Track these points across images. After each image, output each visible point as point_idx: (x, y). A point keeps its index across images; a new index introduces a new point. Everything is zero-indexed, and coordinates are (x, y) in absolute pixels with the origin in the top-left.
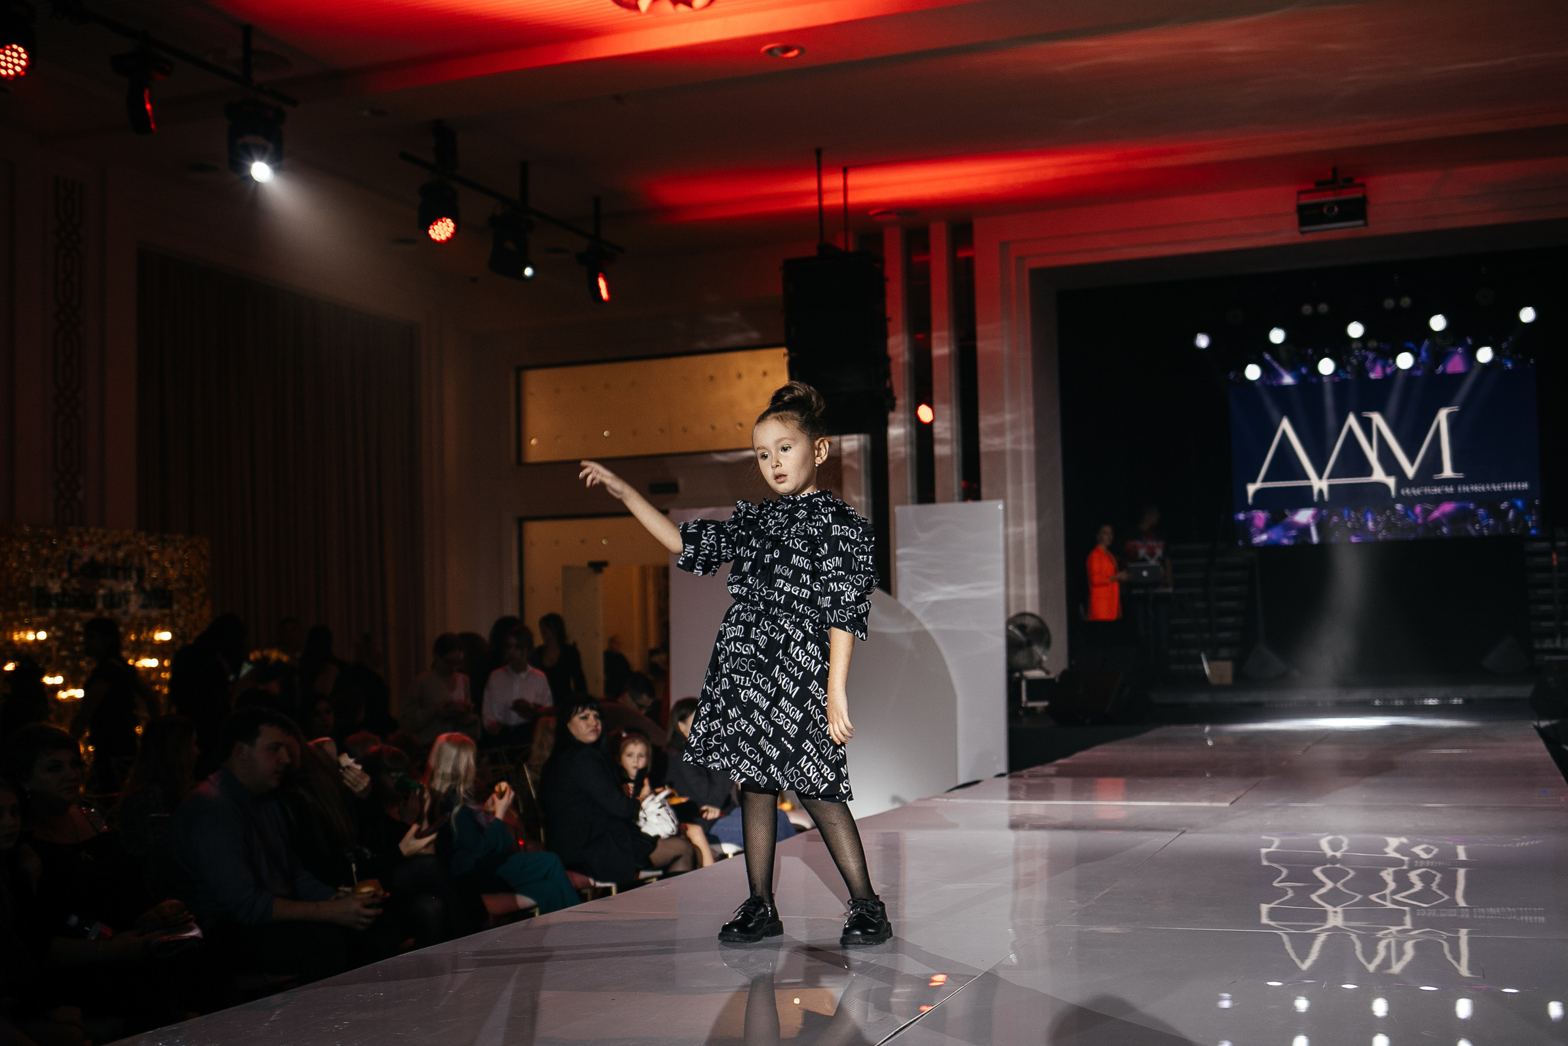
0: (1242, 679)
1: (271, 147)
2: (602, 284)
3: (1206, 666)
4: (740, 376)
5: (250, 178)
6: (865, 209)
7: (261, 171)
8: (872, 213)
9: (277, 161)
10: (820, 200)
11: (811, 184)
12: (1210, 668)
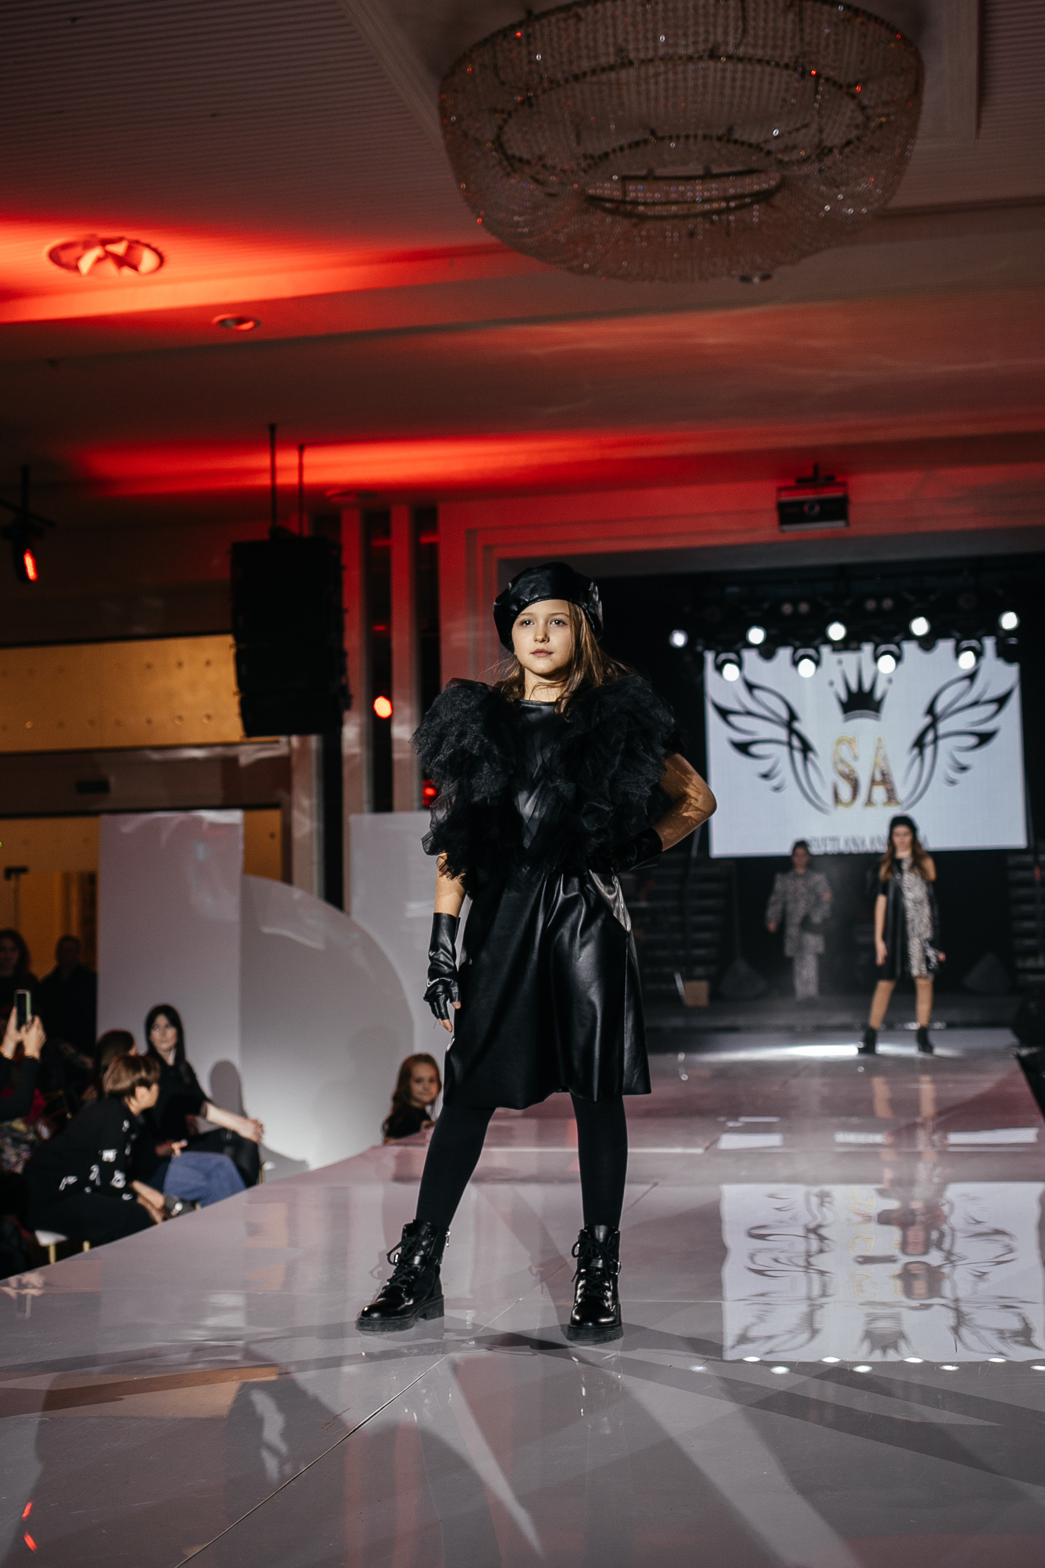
0: (720, 999)
2: (29, 562)
3: (681, 985)
4: (180, 665)
6: (321, 491)
8: (330, 493)
10: (273, 477)
11: (263, 461)
12: (686, 986)
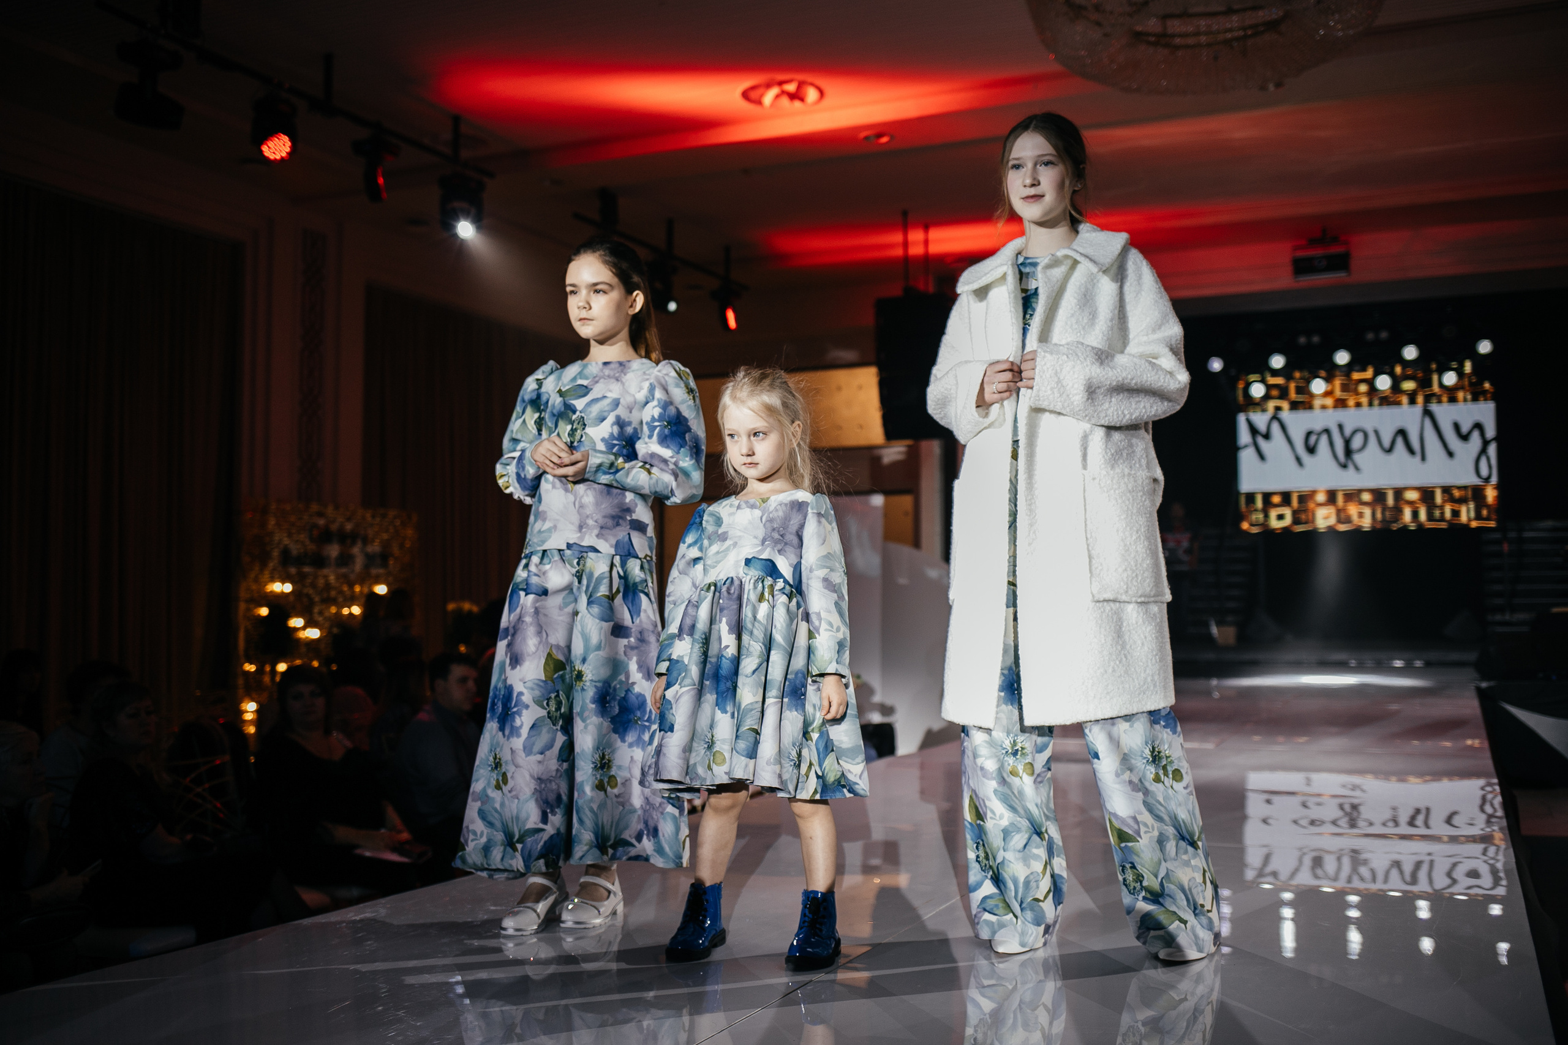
0: (1245, 640)
1: (473, 211)
2: (731, 316)
3: (1214, 630)
4: (839, 389)
5: (455, 236)
7: (465, 230)
9: (478, 221)
10: (906, 250)
11: (898, 238)
12: (1218, 631)
